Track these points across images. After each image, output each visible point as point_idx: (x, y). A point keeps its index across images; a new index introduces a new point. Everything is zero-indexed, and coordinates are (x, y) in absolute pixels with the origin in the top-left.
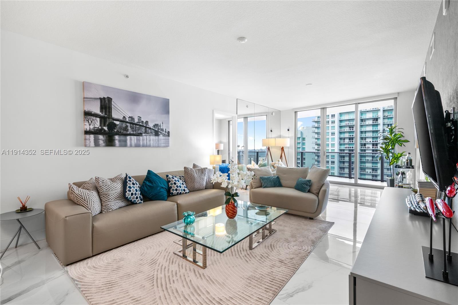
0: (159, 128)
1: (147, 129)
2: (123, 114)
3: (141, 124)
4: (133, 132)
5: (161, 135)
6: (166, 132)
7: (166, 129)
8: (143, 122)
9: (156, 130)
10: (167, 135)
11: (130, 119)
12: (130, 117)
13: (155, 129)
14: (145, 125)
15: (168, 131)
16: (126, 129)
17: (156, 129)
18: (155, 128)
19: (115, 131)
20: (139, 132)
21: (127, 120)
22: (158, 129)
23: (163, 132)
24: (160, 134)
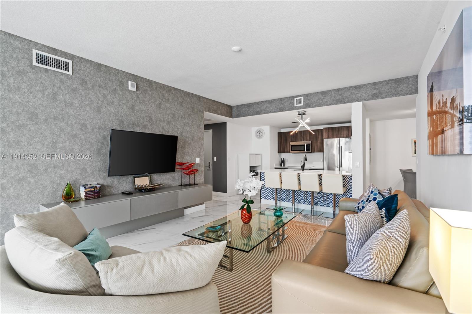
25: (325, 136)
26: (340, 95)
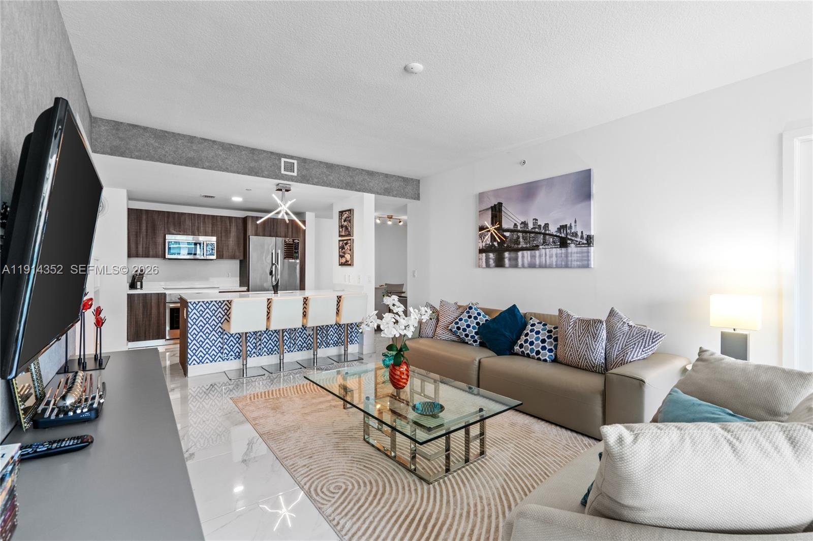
0: (568, 231)
1: (547, 237)
2: (513, 220)
3: (537, 230)
4: (527, 244)
5: (573, 245)
6: (582, 237)
7: (582, 232)
8: (540, 226)
9: (561, 237)
10: (586, 244)
11: (522, 226)
12: (522, 223)
13: (560, 235)
14: (543, 231)
15: (588, 236)
16: (517, 242)
17: (563, 235)
18: (561, 233)
19: (505, 245)
20: (535, 244)
21: (519, 228)
22: (567, 234)
23: (576, 239)
24: (569, 244)
25: (250, 231)
26: (351, 177)
